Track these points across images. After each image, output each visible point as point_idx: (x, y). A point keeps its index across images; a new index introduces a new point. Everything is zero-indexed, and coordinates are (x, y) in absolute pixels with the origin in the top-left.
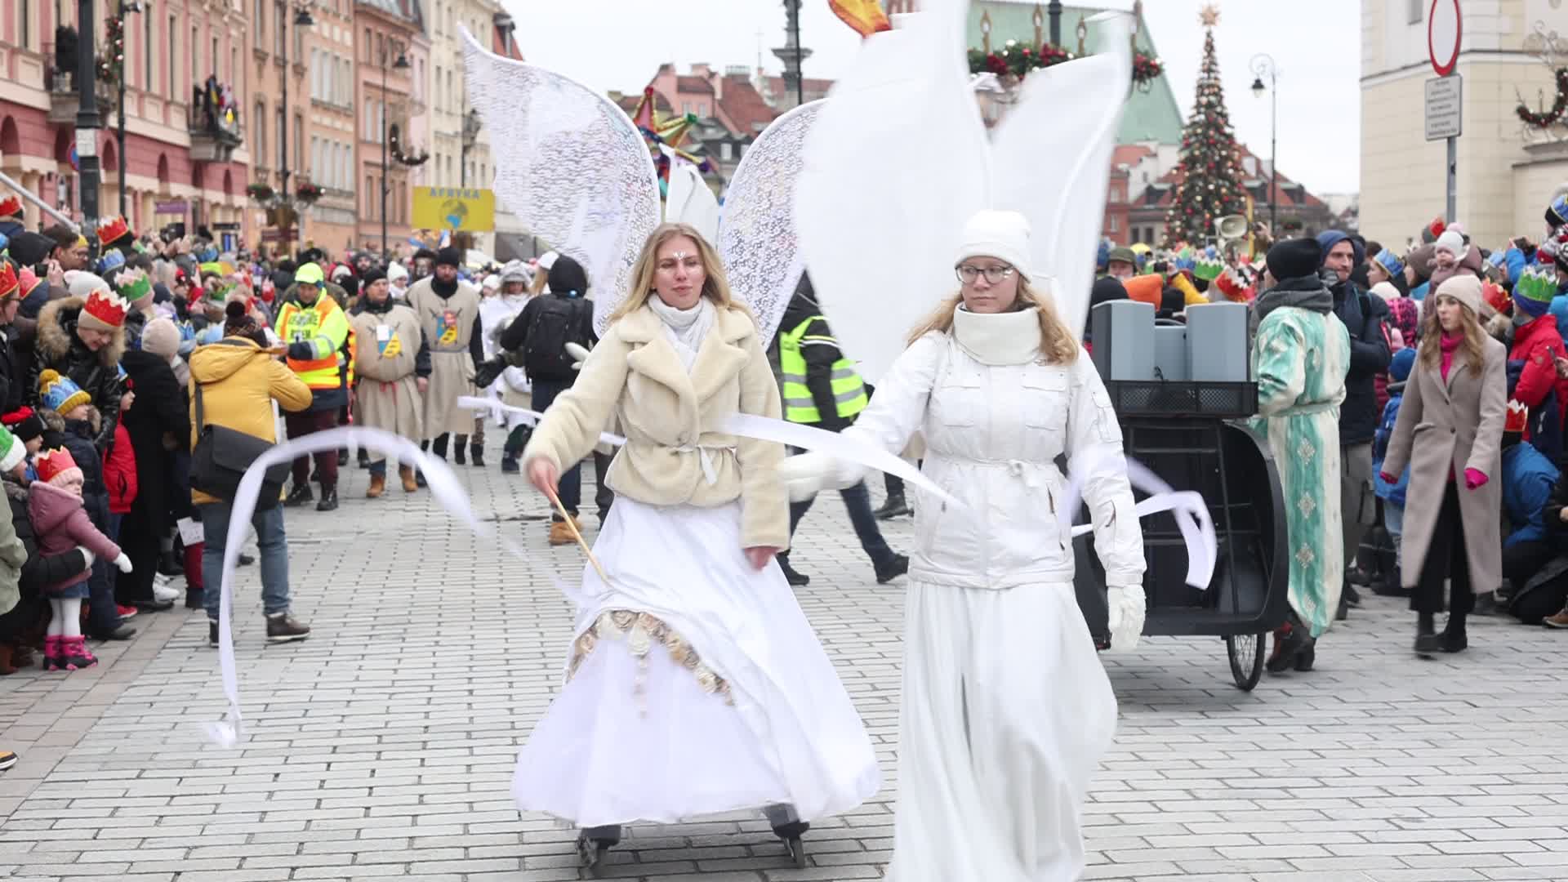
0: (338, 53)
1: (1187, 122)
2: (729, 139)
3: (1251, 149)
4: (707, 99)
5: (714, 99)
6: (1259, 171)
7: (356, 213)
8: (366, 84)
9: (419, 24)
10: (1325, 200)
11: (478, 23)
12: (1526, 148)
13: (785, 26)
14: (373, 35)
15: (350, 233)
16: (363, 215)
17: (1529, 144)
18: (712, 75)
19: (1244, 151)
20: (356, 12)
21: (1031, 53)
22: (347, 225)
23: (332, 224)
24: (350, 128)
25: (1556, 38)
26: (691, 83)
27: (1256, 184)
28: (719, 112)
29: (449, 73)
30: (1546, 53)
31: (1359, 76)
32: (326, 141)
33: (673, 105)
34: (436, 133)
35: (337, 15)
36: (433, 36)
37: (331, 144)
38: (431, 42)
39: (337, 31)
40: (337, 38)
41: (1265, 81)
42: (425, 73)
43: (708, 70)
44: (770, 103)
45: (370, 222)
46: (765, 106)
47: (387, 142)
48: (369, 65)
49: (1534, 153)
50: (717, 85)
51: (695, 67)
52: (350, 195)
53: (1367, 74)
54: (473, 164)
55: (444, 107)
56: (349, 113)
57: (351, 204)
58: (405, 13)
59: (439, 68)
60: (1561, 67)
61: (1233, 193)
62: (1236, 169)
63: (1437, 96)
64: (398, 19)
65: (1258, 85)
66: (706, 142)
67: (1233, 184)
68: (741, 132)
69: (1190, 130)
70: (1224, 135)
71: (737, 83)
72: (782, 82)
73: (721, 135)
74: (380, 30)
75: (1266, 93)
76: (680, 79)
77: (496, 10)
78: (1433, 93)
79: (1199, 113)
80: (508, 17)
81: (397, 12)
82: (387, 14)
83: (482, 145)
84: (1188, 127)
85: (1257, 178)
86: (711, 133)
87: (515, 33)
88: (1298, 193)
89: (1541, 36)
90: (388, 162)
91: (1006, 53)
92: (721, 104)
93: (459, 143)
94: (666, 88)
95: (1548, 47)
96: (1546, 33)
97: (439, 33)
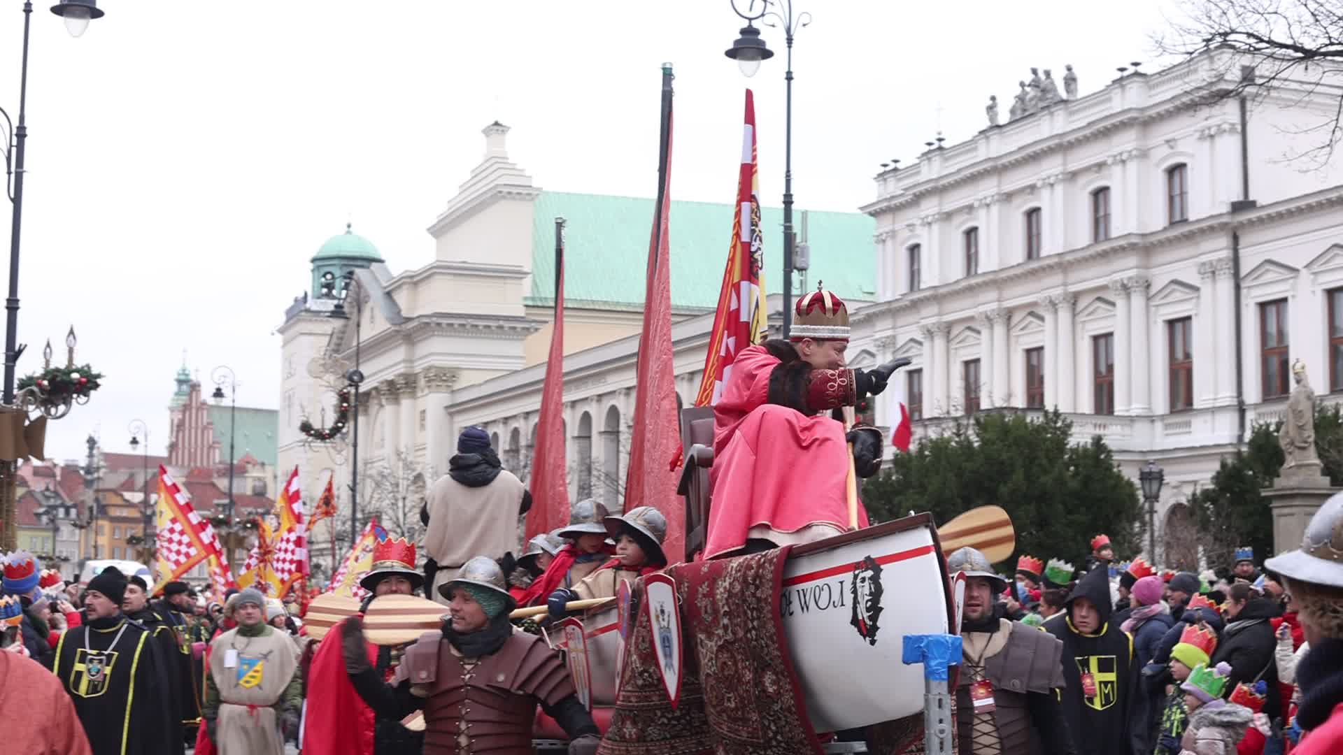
2: (63, 505)
4: (51, 480)
5: (55, 481)
18: (55, 465)
26: (42, 470)
28: (58, 487)
33: (30, 483)
43: (53, 463)
50: (58, 472)
51: (45, 460)
66: (50, 507)
71: (70, 470)
73: (59, 502)
76: (35, 468)
86: (52, 502)
92: (60, 483)
94: (26, 473)
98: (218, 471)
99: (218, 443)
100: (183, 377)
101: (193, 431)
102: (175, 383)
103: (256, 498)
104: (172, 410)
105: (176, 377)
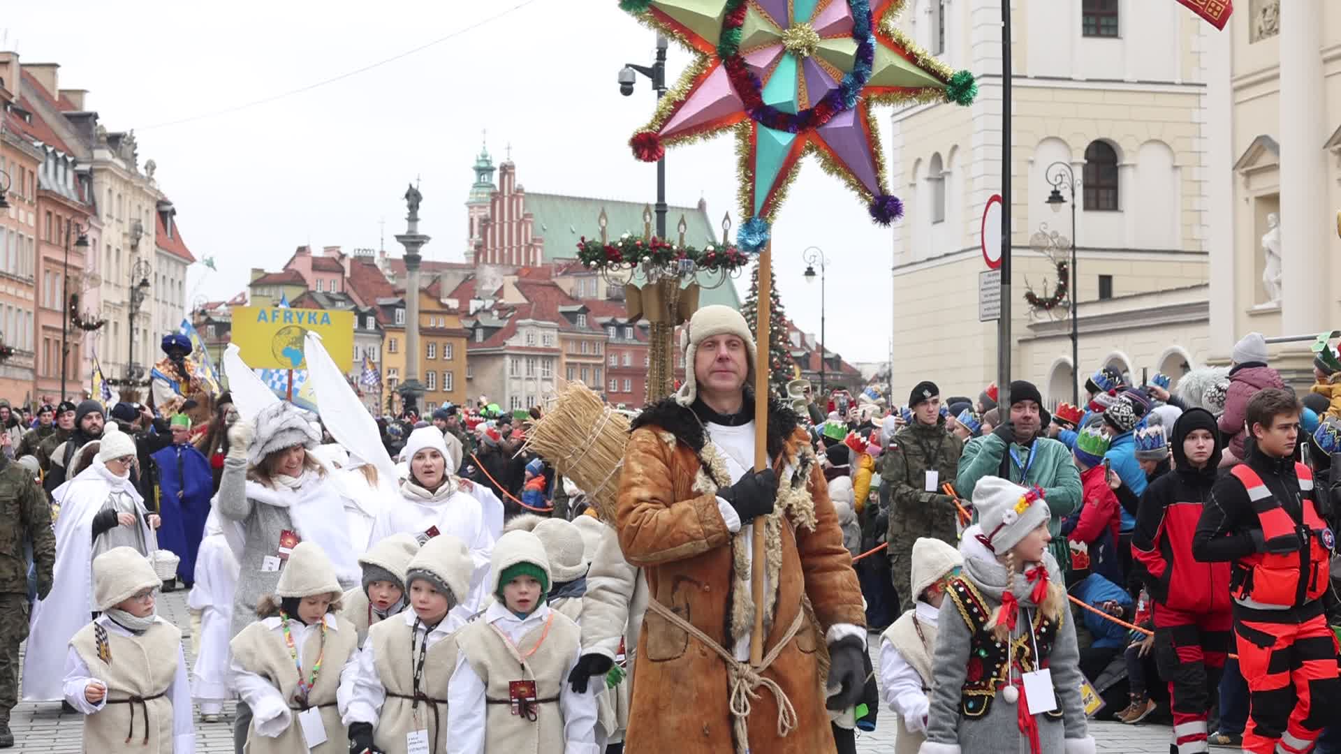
0: (21, 232)
1: (743, 301)
3: (796, 324)
4: (338, 277)
5: (343, 277)
6: (803, 343)
7: (34, 371)
8: (46, 259)
9: (93, 208)
10: (859, 368)
11: (144, 209)
12: (1030, 327)
13: (407, 216)
14: (53, 216)
15: (30, 387)
16: (40, 373)
17: (1032, 323)
18: (343, 256)
19: (791, 326)
20: (39, 197)
21: (642, 244)
22: (27, 381)
23: (16, 380)
24: (31, 297)
25: (1057, 236)
26: (324, 263)
27: (801, 354)
28: (347, 286)
29: (118, 250)
30: (1049, 249)
31: (892, 266)
32: (10, 308)
33: (308, 282)
34: (105, 301)
35: (22, 199)
36: (104, 219)
37: (14, 310)
38: (103, 224)
39: (22, 212)
40: (22, 219)
41: (817, 269)
42: (97, 252)
43: (339, 252)
44: (391, 282)
45: (47, 378)
46: (388, 283)
47: (68, 310)
48: (49, 243)
49: (1036, 331)
50: (347, 265)
51: (327, 249)
52: (30, 355)
53: (899, 264)
54: (137, 329)
55: (113, 280)
56: (31, 283)
57: (31, 362)
58: (81, 199)
59: (109, 247)
60: (1062, 260)
61: (783, 362)
62: (785, 342)
63: (990, 285)
64: (74, 203)
65: (810, 272)
67: (783, 354)
68: (367, 305)
69: (747, 309)
70: (776, 312)
71: (364, 264)
72: (404, 264)
74: (59, 213)
75: (816, 279)
76: (315, 260)
77: (160, 198)
78: (985, 283)
79: (755, 294)
80: (169, 204)
81: (75, 198)
82: (66, 199)
83: (144, 313)
84: (745, 306)
85: (801, 349)
86: (341, 306)
87: (175, 218)
88: (836, 362)
89: (1045, 234)
90: (68, 328)
91: (620, 244)
92: (349, 281)
93: (126, 312)
94: (303, 267)
95: (1051, 244)
96: (1049, 232)
97: (110, 216)
98: (559, 268)
99: (541, 241)
100: (483, 165)
101: (506, 226)
102: (474, 173)
103: (611, 304)
104: (470, 206)
105: (474, 164)
